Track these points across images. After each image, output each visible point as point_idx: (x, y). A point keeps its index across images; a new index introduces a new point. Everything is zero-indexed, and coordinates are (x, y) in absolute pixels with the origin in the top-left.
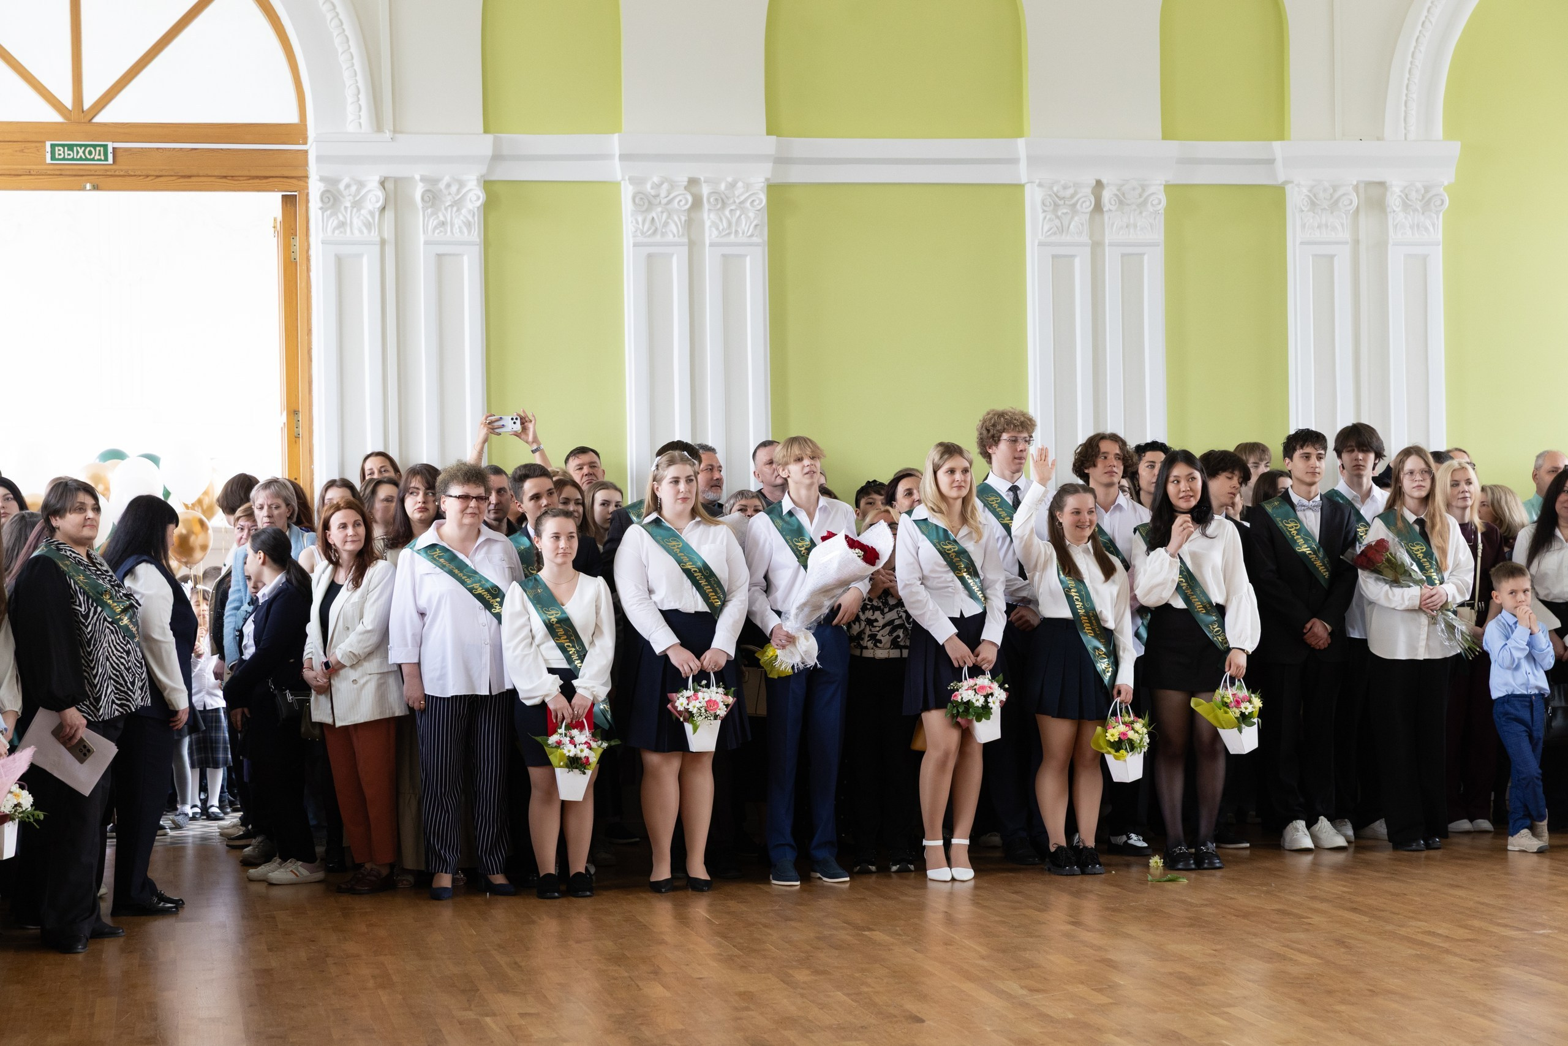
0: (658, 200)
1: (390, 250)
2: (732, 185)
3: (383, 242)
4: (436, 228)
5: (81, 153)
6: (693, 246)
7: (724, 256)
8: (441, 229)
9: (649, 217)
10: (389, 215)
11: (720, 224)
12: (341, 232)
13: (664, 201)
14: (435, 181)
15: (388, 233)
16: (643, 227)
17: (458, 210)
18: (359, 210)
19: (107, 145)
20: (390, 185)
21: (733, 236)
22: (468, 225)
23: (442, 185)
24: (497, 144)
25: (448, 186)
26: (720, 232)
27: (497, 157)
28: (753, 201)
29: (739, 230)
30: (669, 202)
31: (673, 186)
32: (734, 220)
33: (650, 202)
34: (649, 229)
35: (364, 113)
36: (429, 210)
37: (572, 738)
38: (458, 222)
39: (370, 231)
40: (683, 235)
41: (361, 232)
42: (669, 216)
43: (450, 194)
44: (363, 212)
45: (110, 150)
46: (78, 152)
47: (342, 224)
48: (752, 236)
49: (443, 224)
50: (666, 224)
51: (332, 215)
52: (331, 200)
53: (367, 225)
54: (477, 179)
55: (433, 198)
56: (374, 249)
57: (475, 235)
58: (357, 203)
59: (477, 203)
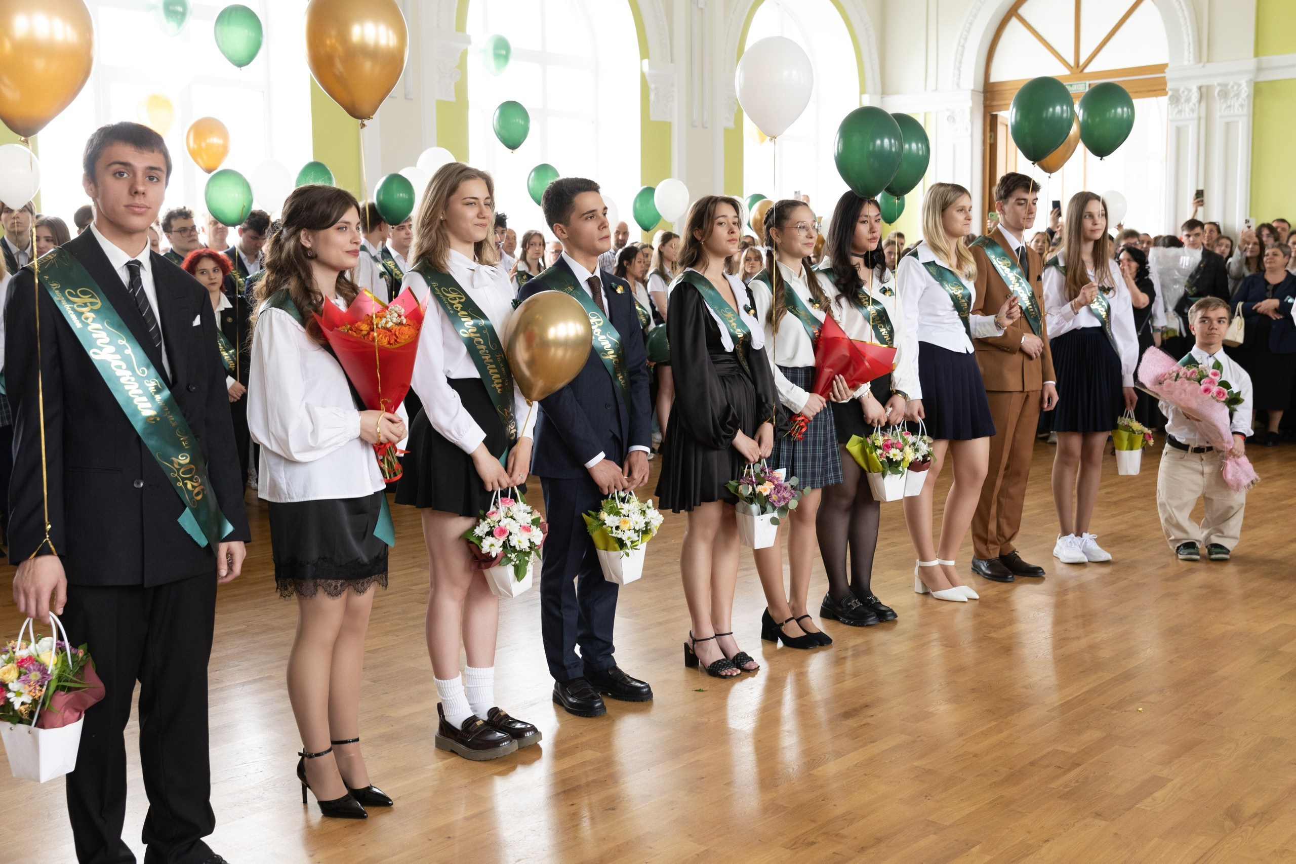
1: (1203, 122)
3: (1199, 119)
4: (1225, 110)
8: (1228, 109)
10: (1203, 104)
12: (1178, 115)
14: (1226, 85)
15: (1203, 114)
17: (1238, 99)
18: (1188, 104)
19: (1086, 82)
20: (1204, 90)
22: (1242, 106)
23: (1229, 87)
24: (1258, 62)
25: (1233, 87)
27: (1259, 69)
35: (1192, 55)
36: (1222, 101)
38: (1237, 105)
39: (1193, 113)
41: (1188, 114)
43: (1233, 91)
44: (1190, 104)
45: (1087, 84)
46: (1074, 87)
47: (1180, 111)
49: (1230, 107)
51: (1176, 106)
52: (1175, 100)
53: (1193, 111)
54: (1247, 82)
55: (1224, 94)
56: (1195, 122)
57: (1245, 111)
58: (1188, 100)
59: (1246, 94)
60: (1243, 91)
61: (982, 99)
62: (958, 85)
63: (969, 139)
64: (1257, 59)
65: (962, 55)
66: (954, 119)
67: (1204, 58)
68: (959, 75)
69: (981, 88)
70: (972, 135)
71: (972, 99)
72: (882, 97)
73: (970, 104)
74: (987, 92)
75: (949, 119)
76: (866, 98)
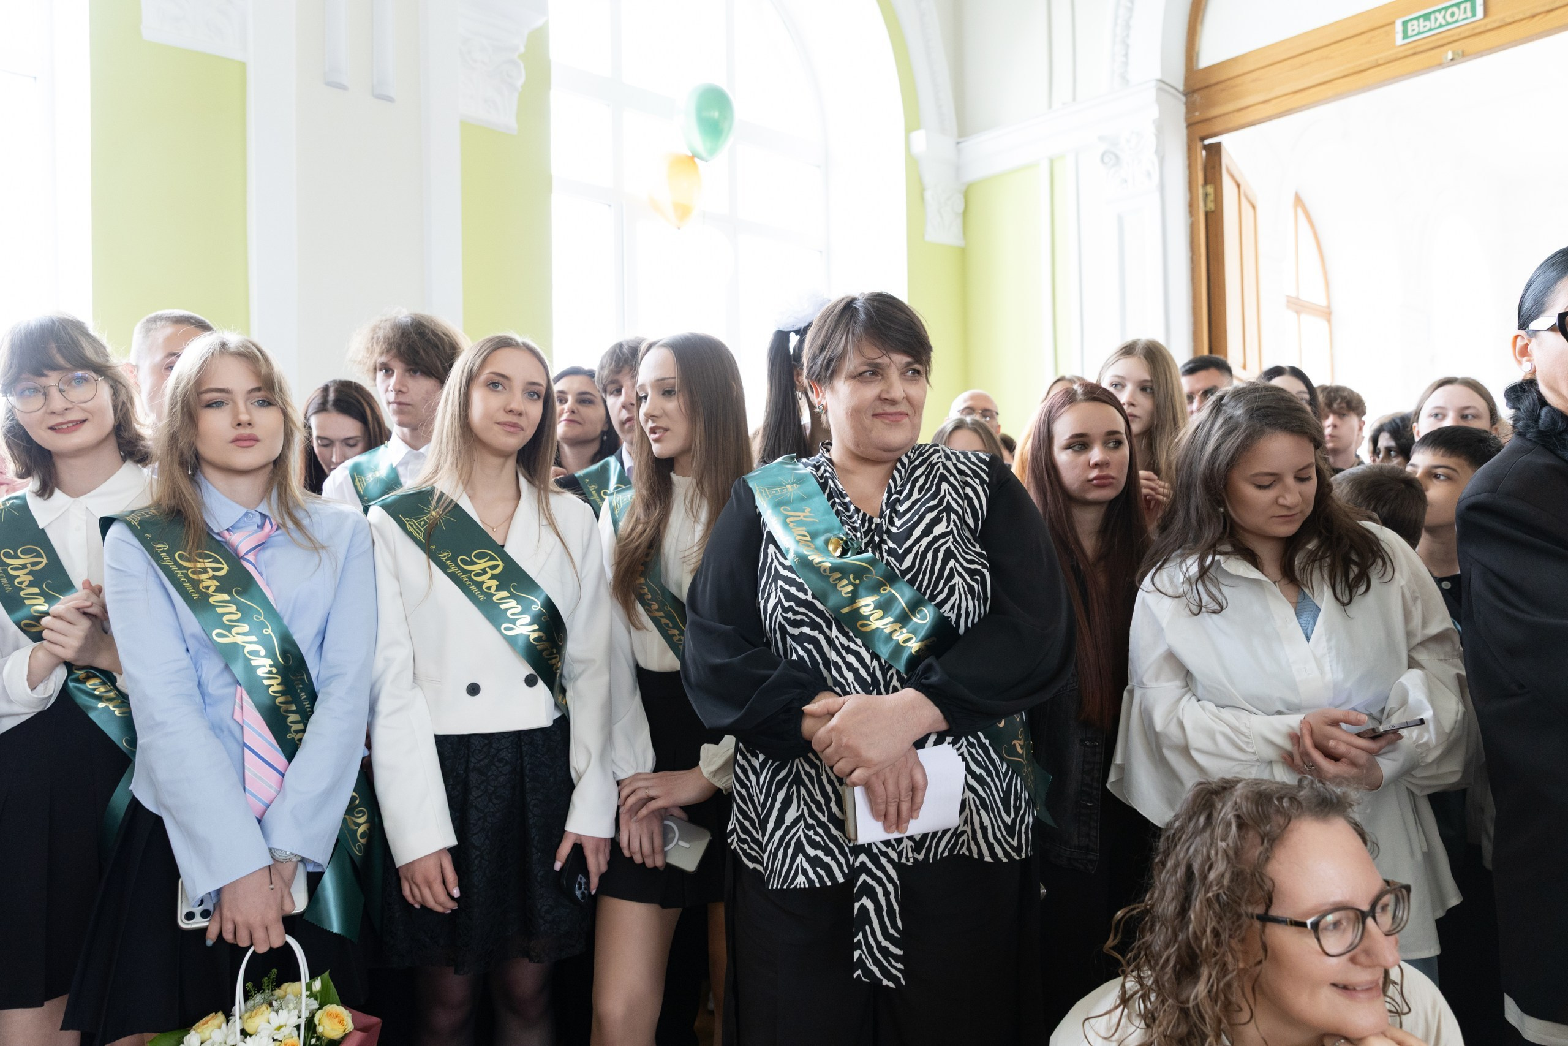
5: (1440, 19)
46: (1436, 19)
61: (1182, 109)
62: (1124, 79)
63: (1156, 196)
66: (1117, 157)
70: (1161, 188)
71: (1158, 101)
72: (958, 143)
73: (1154, 112)
74: (1194, 92)
75: (1106, 160)
76: (919, 139)
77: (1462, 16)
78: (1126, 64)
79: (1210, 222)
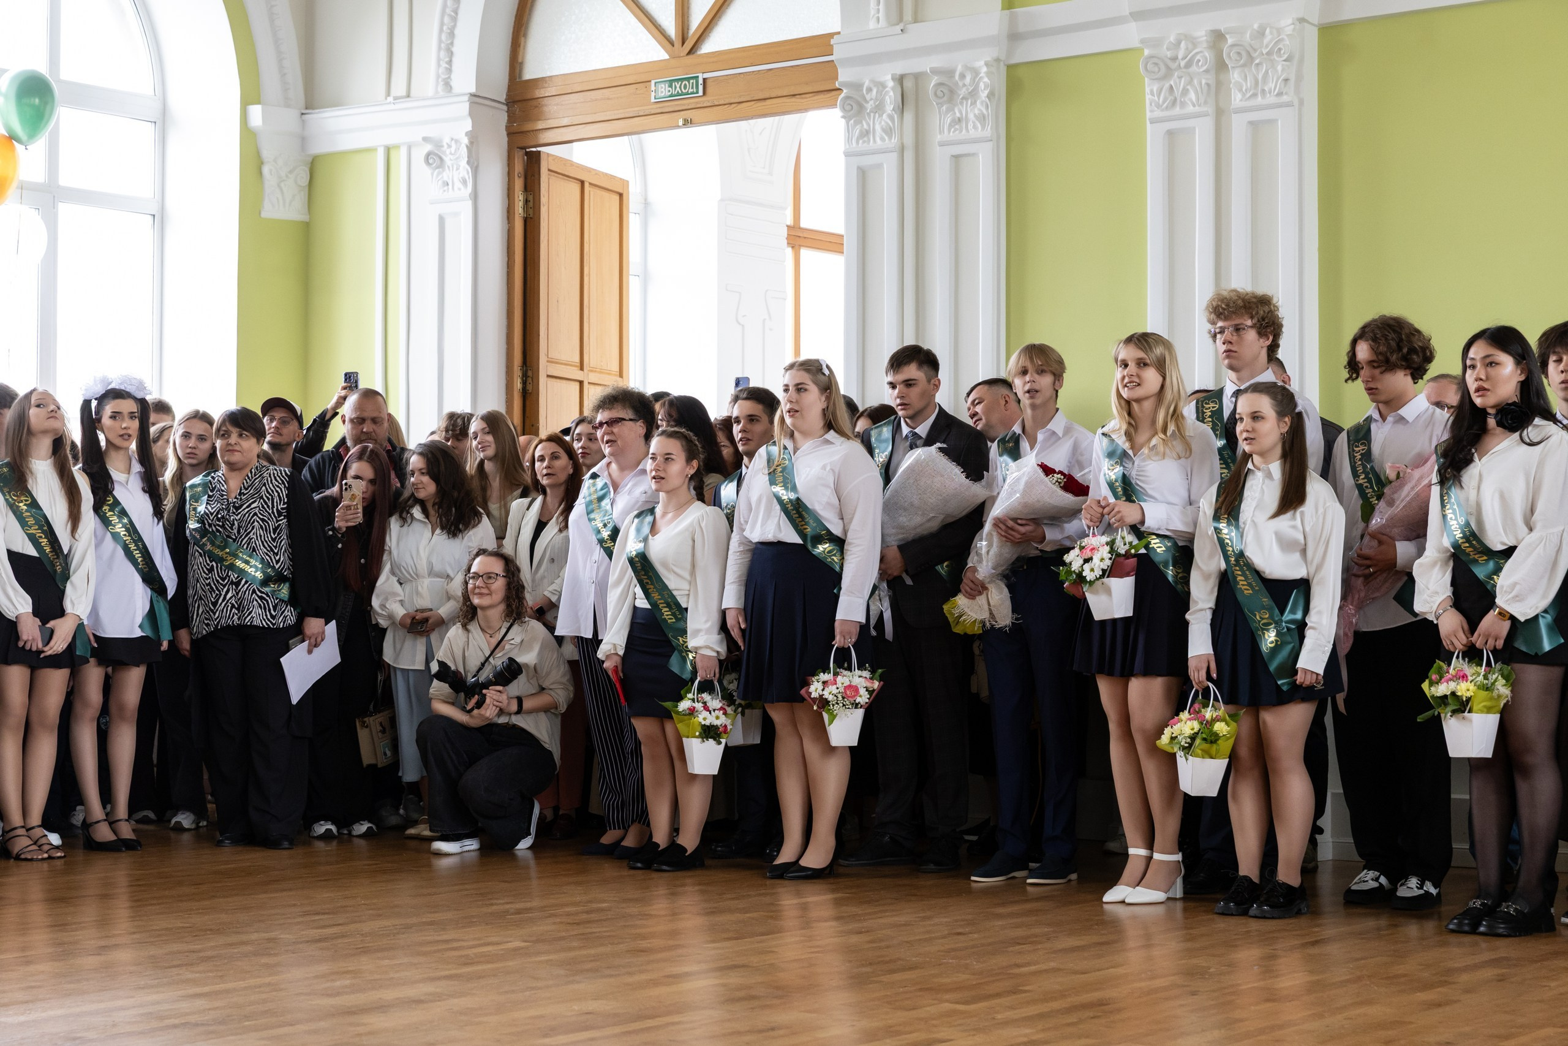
0: (1177, 64)
1: (909, 156)
2: (1261, 33)
3: (902, 149)
4: (950, 126)
5: (678, 89)
6: (1220, 115)
7: (1251, 123)
8: (957, 127)
9: (1167, 85)
10: (909, 117)
11: (1244, 84)
12: (864, 142)
13: (1183, 63)
14: (950, 73)
15: (909, 140)
16: (1159, 100)
17: (974, 103)
18: (881, 116)
19: (698, 77)
20: (909, 84)
21: (1260, 98)
22: (982, 118)
23: (956, 76)
24: (1013, 21)
25: (962, 76)
26: (1244, 95)
27: (1014, 37)
28: (1280, 49)
29: (1266, 89)
30: (1188, 65)
31: (1193, 42)
32: (1260, 77)
33: (1168, 68)
34: (1164, 102)
35: (882, 7)
36: (944, 107)
37: (705, 703)
38: (972, 117)
39: (890, 138)
40: (1206, 103)
41: (882, 139)
42: (1191, 82)
43: (964, 85)
44: (885, 116)
45: (701, 81)
46: (676, 87)
47: (865, 134)
48: (1280, 94)
49: (960, 120)
50: (1185, 92)
51: (856, 123)
52: (855, 110)
53: (888, 131)
54: (987, 64)
55: (948, 92)
56: (894, 156)
57: (988, 132)
58: (879, 108)
59: (986, 92)
60: (982, 85)
61: (503, 118)
62: (448, 85)
63: (469, 204)
64: (1007, 12)
65: (454, 19)
66: (441, 159)
67: (908, 15)
68: (450, 62)
69: (500, 93)
70: (475, 196)
71: (471, 114)
72: (302, 114)
73: (468, 125)
74: (514, 102)
75: (431, 161)
76: (256, 113)
77: (691, 90)
78: (449, 70)
79: (528, 228)
